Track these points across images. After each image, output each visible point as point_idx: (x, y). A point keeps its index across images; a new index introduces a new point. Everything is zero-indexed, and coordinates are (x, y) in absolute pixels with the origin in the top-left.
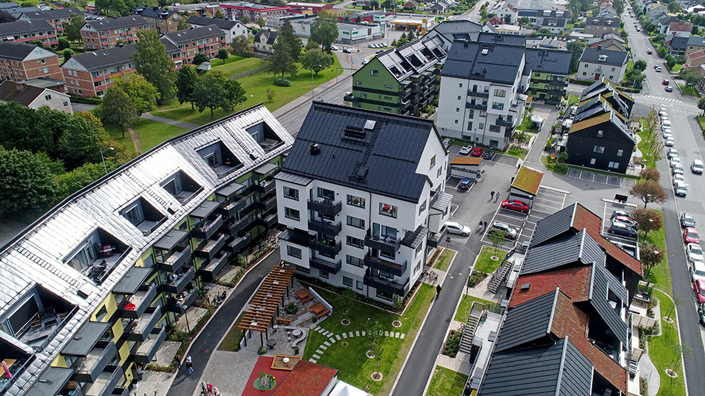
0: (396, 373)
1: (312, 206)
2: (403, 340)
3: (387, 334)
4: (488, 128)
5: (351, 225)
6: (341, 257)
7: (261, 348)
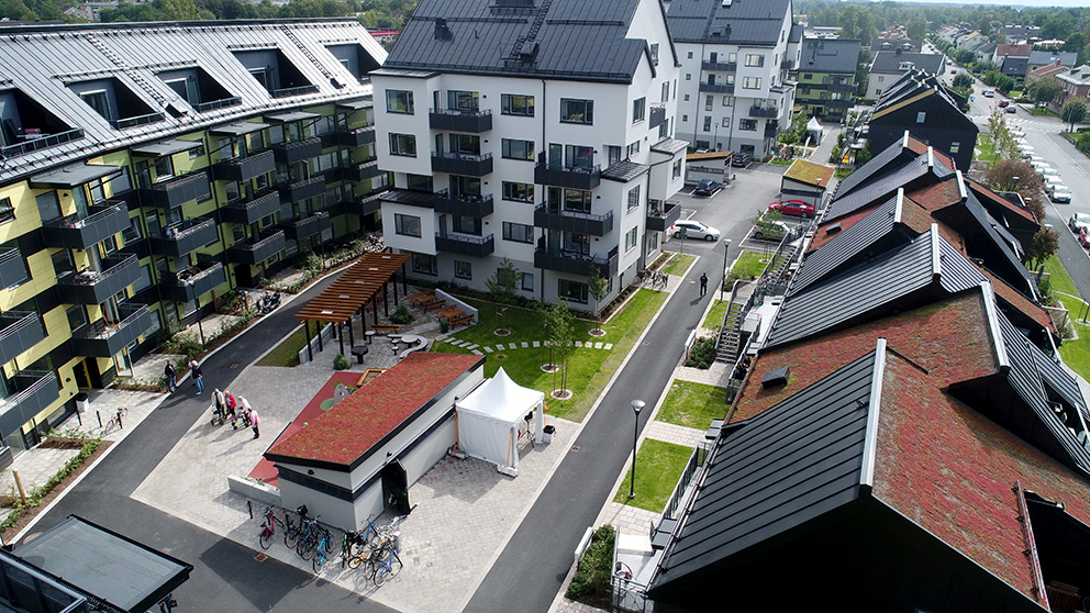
0: (599, 390)
1: (437, 121)
2: (610, 352)
3: (579, 344)
4: (737, 124)
5: (510, 158)
6: (493, 228)
7: (339, 357)
